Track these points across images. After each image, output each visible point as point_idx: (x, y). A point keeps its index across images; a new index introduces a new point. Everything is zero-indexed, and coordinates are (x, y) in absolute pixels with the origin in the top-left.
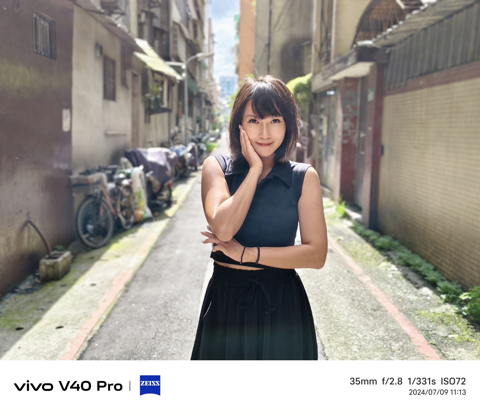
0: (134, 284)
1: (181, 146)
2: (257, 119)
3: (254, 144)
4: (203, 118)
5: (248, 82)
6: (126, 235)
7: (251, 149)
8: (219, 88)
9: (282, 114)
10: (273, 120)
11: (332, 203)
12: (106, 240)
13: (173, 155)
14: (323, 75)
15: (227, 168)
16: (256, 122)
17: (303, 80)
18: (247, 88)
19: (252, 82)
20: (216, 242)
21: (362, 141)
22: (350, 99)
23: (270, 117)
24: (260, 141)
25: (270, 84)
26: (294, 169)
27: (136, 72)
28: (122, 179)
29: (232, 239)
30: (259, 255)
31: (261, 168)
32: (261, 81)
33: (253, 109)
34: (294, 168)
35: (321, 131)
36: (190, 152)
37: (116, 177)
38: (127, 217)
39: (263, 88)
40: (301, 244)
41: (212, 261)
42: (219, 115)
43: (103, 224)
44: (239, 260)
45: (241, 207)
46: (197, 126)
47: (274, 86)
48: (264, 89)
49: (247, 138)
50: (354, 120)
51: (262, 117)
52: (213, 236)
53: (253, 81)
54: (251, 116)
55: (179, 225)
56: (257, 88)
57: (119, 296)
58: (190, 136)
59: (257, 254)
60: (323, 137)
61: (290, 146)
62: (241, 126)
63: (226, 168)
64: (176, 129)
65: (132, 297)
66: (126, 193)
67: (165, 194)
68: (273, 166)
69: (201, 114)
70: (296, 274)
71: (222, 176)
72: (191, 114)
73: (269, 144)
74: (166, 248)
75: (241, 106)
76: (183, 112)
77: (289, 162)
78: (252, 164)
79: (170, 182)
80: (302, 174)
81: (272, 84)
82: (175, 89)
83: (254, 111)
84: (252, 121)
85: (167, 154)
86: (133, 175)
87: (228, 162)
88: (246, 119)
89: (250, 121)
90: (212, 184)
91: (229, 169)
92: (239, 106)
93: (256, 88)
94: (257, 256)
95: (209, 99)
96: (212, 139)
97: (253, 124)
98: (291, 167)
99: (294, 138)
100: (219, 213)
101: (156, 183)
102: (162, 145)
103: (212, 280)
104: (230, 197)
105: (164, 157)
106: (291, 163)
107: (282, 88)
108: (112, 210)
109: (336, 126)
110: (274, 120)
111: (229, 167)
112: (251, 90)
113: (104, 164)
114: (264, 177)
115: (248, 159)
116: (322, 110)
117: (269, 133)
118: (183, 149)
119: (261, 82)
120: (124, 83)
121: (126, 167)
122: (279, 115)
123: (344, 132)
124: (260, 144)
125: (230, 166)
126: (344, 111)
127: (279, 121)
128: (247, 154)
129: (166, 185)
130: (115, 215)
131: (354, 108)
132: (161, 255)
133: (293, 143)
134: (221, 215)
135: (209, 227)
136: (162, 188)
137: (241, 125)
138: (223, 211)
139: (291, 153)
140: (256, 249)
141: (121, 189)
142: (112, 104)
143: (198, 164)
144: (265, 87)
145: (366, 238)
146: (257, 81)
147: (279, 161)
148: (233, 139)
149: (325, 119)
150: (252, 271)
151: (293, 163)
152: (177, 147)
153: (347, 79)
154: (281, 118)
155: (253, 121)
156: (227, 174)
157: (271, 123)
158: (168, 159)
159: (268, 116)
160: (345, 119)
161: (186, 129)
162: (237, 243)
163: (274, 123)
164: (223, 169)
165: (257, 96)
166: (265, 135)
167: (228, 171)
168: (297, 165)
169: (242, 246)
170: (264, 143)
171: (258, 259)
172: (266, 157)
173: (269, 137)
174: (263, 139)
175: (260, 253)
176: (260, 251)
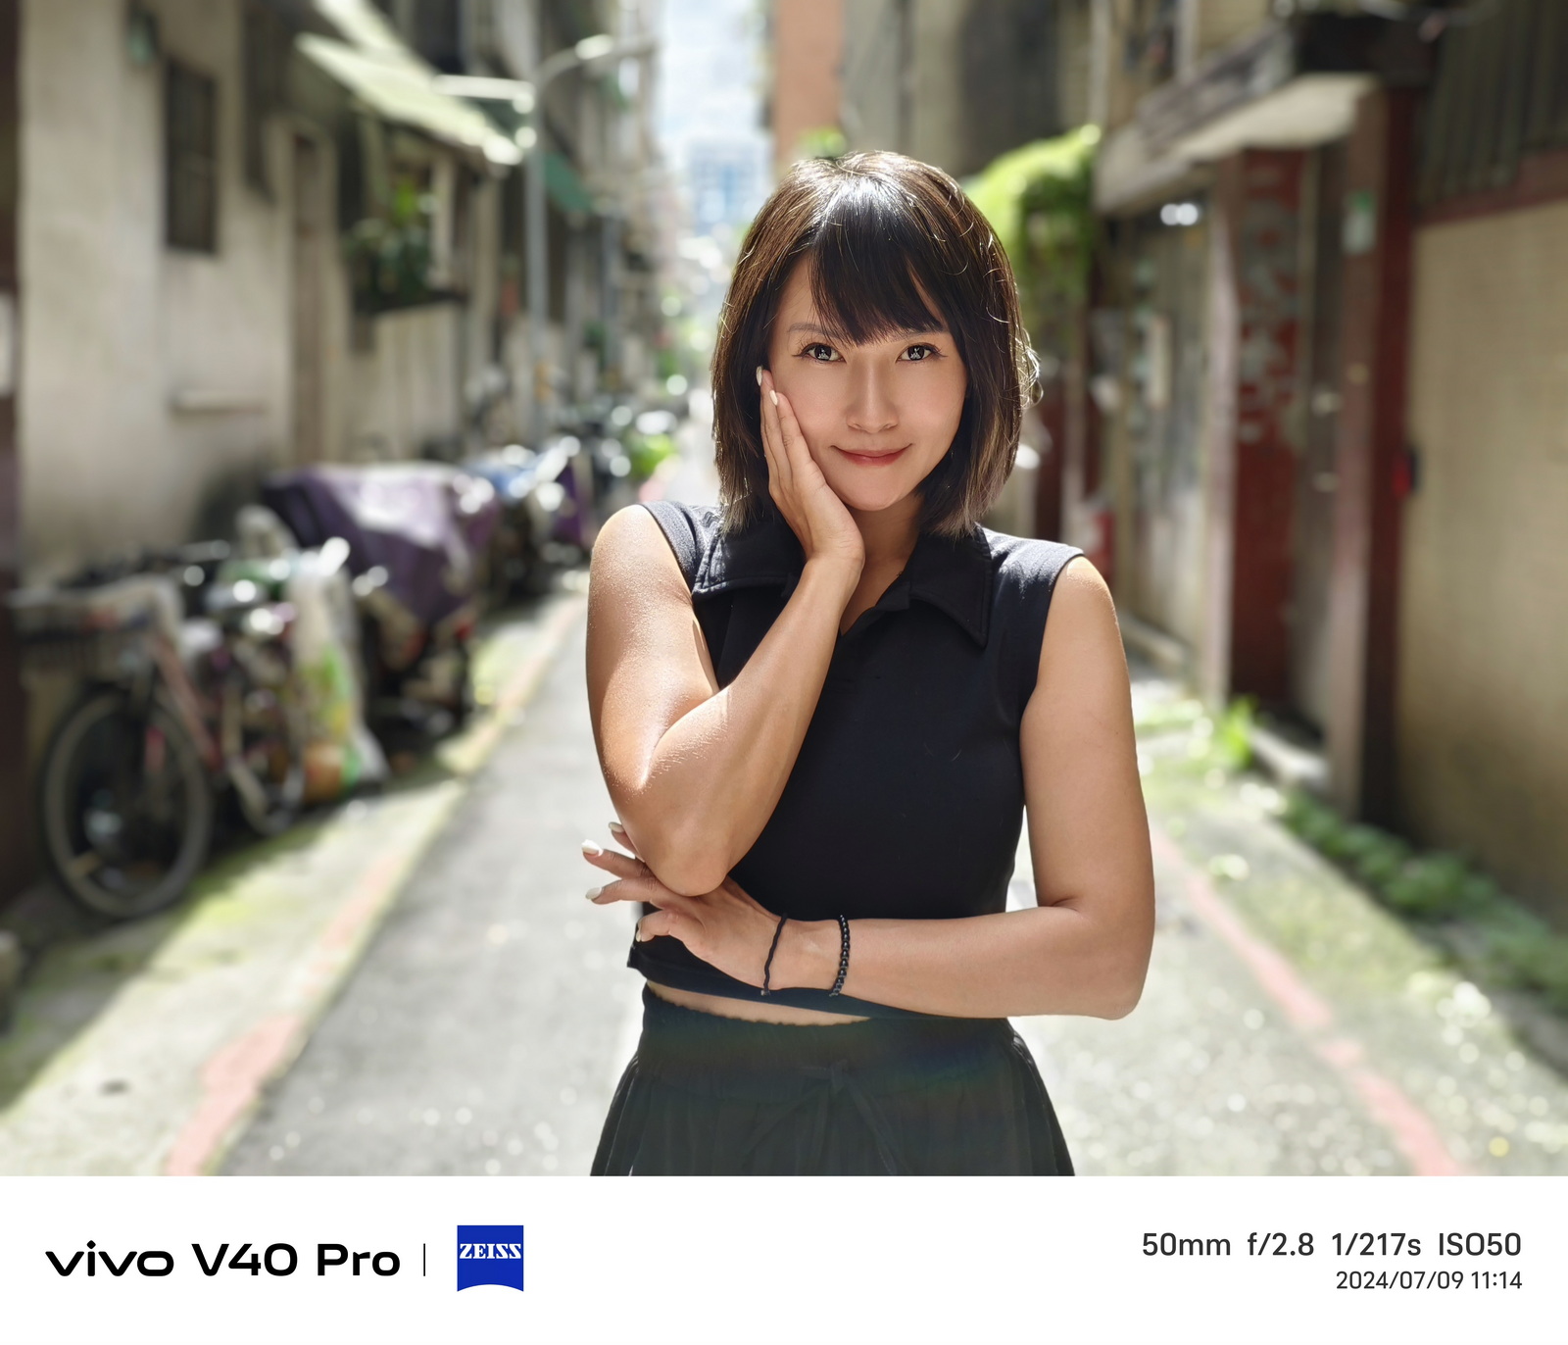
0: (301, 1085)
1: (514, 455)
2: (837, 343)
3: (826, 455)
4: (614, 328)
5: (795, 178)
6: (265, 859)
7: (809, 476)
8: (684, 194)
9: (949, 324)
10: (907, 345)
11: (1189, 709)
12: (173, 882)
13: (476, 496)
14: (1149, 133)
16: (834, 356)
17: (1058, 157)
18: (792, 203)
19: (814, 177)
20: (654, 895)
21: (1321, 428)
22: (1269, 241)
23: (894, 333)
24: (851, 443)
25: (896, 187)
26: (1006, 566)
27: (309, 127)
28: (245, 609)
30: (848, 955)
31: (856, 559)
33: (817, 300)
34: (1005, 563)
35: (1139, 386)
36: (559, 481)
37: (219, 597)
38: (270, 779)
39: (864, 204)
40: (1034, 904)
41: (638, 981)
42: (684, 315)
43: (161, 810)
44: (752, 976)
45: (764, 740)
47: (912, 197)
49: (791, 425)
50: (1285, 336)
51: (859, 334)
52: (638, 871)
53: (820, 174)
54: (810, 327)
55: (503, 810)
56: (839, 202)
57: (231, 1137)
58: (556, 411)
59: (838, 949)
60: (1148, 411)
61: (983, 466)
62: (767, 375)
63: (697, 562)
64: (493, 379)
65: (293, 1139)
66: (265, 669)
67: (441, 673)
68: (909, 551)
69: (603, 310)
70: (1016, 1040)
71: (680, 598)
72: (557, 312)
73: (891, 456)
74: (445, 919)
75: (764, 284)
76: (522, 301)
77: (981, 537)
78: (816, 544)
79: (465, 616)
80: (1042, 589)
81: (905, 185)
82: (486, 205)
83: (825, 307)
84: (812, 352)
85: (450, 494)
86: (296, 589)
87: (706, 537)
88: (789, 342)
89: (804, 353)
90: (632, 635)
91: (713, 568)
93: (833, 203)
94: (837, 959)
95: (639, 243)
96: (654, 421)
97: (817, 367)
98: (990, 557)
99: (1001, 428)
100: (666, 763)
101: (402, 623)
102: (430, 452)
103: (637, 1071)
104: (715, 694)
105: (437, 508)
106: (989, 540)
107: (946, 205)
108: (202, 745)
109: (1205, 361)
110: (911, 350)
111: (711, 556)
113: (164, 540)
114: (871, 601)
115: (796, 521)
116: (1142, 294)
117: (890, 407)
119: (853, 181)
120: (256, 177)
121: (267, 551)
122: (937, 326)
123: (1245, 390)
124: (853, 456)
125: (718, 554)
126: (1245, 294)
127: (934, 352)
128: (792, 497)
129: (446, 628)
130: (214, 768)
131: (1287, 283)
132: (423, 948)
133: (998, 450)
134: (672, 777)
135: (619, 830)
136: (426, 646)
137: (767, 367)
138: (682, 754)
139: (990, 494)
140: (831, 930)
141: (244, 651)
142: (201, 272)
144: (871, 204)
145: (1345, 864)
146: (837, 173)
147: (937, 529)
148: (729, 434)
149: (1157, 331)
150: (814, 1028)
151: (997, 541)
152: (497, 460)
153: (1252, 155)
154: (942, 341)
155: (818, 353)
156: (703, 591)
157: (899, 358)
158: (455, 517)
159: (884, 333)
160: (1246, 331)
161: (538, 379)
162: (746, 902)
163: (912, 359)
164: (684, 565)
165: (839, 239)
166: (872, 415)
167: (709, 576)
168: (1014, 547)
169: (767, 913)
170: (870, 452)
171: (839, 973)
172: (877, 511)
173: (892, 422)
174: (866, 432)
175: (848, 946)
176: (848, 938)
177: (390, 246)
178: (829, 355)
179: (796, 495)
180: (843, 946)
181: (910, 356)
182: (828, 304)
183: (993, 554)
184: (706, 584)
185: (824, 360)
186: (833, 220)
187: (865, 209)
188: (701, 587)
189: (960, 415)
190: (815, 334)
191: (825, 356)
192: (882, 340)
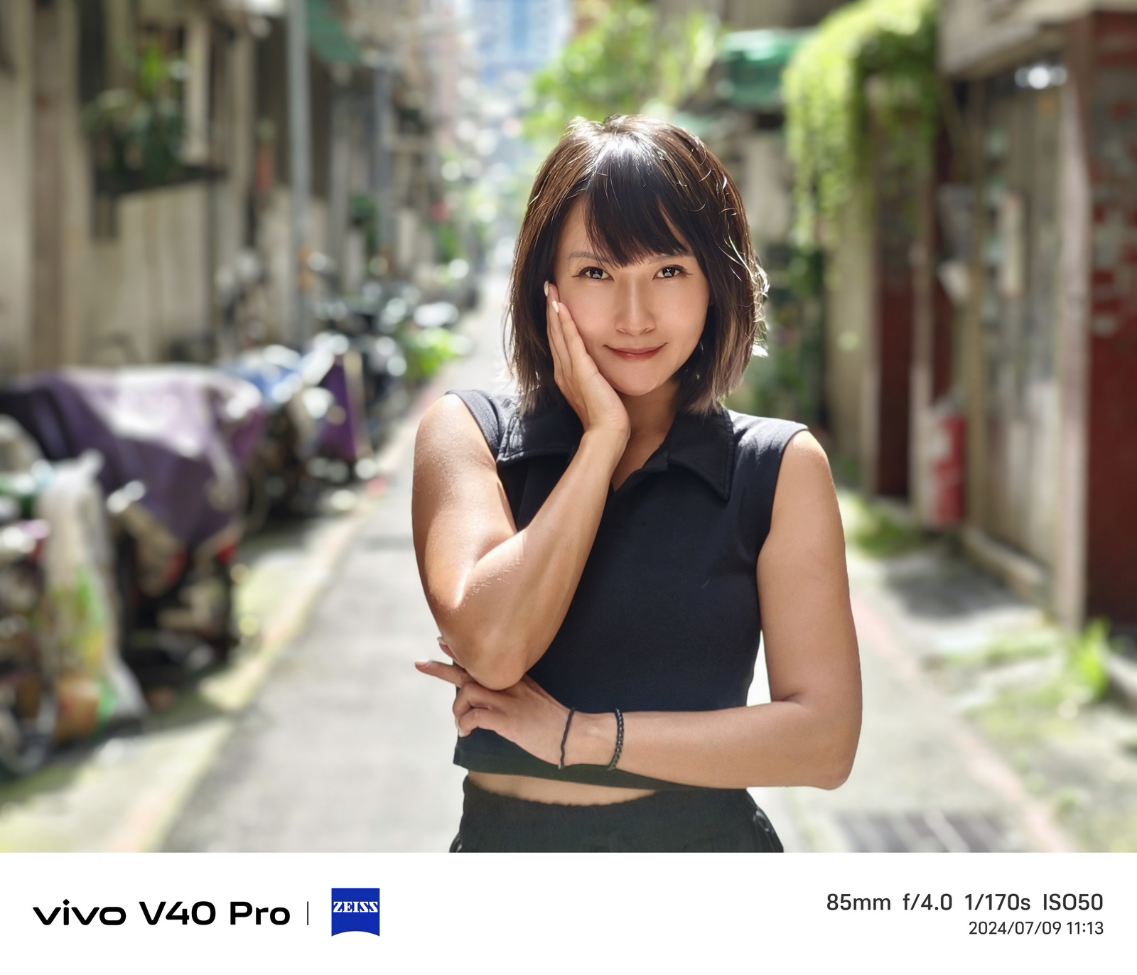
1: (277, 355)
2: (606, 266)
3: (600, 353)
4: (384, 201)
5: (574, 135)
7: (586, 368)
8: (468, 38)
9: (693, 249)
10: (661, 267)
11: (1046, 636)
13: (242, 402)
15: (505, 435)
16: (605, 275)
18: (570, 157)
19: (588, 135)
22: (1123, 113)
23: (650, 257)
24: (619, 343)
25: (649, 143)
26: (745, 440)
29: (523, 680)
30: (622, 738)
31: (622, 431)
32: (621, 130)
33: (590, 233)
34: (745, 436)
35: (991, 273)
36: (325, 383)
38: (22, 712)
39: (625, 158)
40: (770, 700)
41: (460, 775)
42: (467, 181)
45: (553, 567)
46: (354, 246)
47: (662, 152)
48: (629, 162)
49: (571, 329)
51: (623, 259)
52: (457, 675)
53: (593, 132)
54: (586, 255)
56: (605, 157)
58: (320, 302)
59: (615, 733)
60: (1002, 300)
61: (725, 358)
62: (552, 289)
63: (499, 438)
64: (247, 265)
66: (14, 594)
67: (202, 599)
68: (668, 426)
69: (373, 180)
71: (486, 465)
72: (320, 187)
73: (651, 353)
75: (549, 221)
76: (283, 174)
77: (725, 416)
78: (591, 420)
79: (229, 535)
80: (773, 457)
81: (657, 142)
82: (242, 62)
83: (597, 239)
84: (588, 273)
85: (214, 398)
86: (47, 505)
87: (506, 416)
88: (569, 266)
89: (582, 274)
91: (512, 441)
92: (544, 220)
93: (601, 157)
95: (414, 99)
96: (433, 314)
97: (592, 284)
98: (732, 432)
99: (738, 329)
100: (476, 587)
101: (161, 547)
102: (180, 352)
104: (513, 534)
105: (199, 413)
106: (733, 419)
107: (690, 156)
109: (1059, 244)
110: (664, 271)
111: (510, 432)
112: (584, 166)
114: (637, 465)
115: (576, 402)
116: (993, 166)
117: (648, 314)
118: (285, 372)
119: (617, 138)
121: (11, 466)
122: (684, 251)
123: (1099, 276)
124: (621, 353)
125: (517, 429)
127: (682, 271)
128: (572, 382)
129: (207, 551)
133: (737, 345)
134: (482, 596)
135: (443, 644)
136: (186, 571)
138: (489, 579)
139: (730, 381)
140: (609, 720)
143: (361, 447)
144: (630, 157)
146: (606, 131)
147: (689, 410)
148: (523, 337)
149: (1011, 216)
151: (739, 420)
152: (254, 362)
153: (1103, 20)
154: (688, 262)
155: (592, 274)
156: (505, 459)
157: (656, 277)
158: (220, 425)
159: (642, 255)
161: (300, 266)
162: (542, 695)
163: (666, 277)
164: (489, 440)
165: (606, 186)
166: (635, 320)
167: (509, 448)
168: (753, 424)
169: (560, 705)
170: (633, 350)
171: (616, 750)
172: (640, 397)
173: (650, 326)
174: (631, 335)
175: (623, 730)
176: (623, 724)
177: (139, 117)
178: (601, 275)
179: (574, 381)
180: (618, 730)
181: (664, 274)
182: (598, 237)
183: (735, 430)
184: (507, 454)
185: (597, 278)
186: (601, 172)
187: (625, 163)
188: (504, 456)
189: (705, 319)
190: (589, 260)
191: (599, 276)
192: (641, 262)
